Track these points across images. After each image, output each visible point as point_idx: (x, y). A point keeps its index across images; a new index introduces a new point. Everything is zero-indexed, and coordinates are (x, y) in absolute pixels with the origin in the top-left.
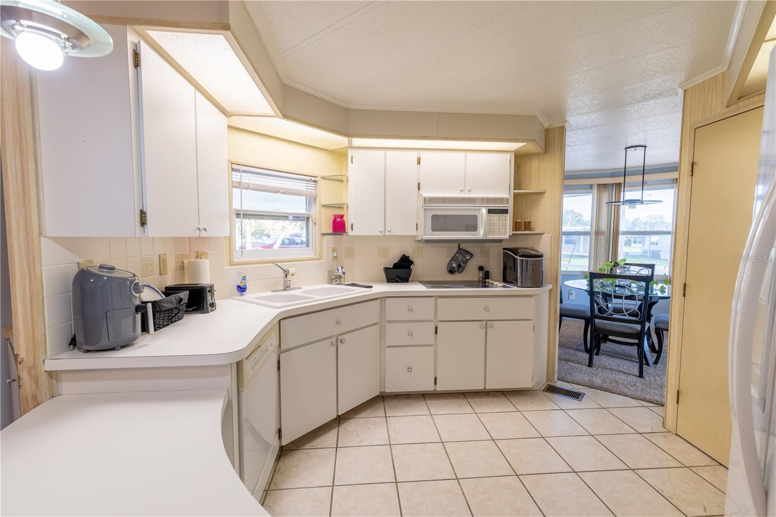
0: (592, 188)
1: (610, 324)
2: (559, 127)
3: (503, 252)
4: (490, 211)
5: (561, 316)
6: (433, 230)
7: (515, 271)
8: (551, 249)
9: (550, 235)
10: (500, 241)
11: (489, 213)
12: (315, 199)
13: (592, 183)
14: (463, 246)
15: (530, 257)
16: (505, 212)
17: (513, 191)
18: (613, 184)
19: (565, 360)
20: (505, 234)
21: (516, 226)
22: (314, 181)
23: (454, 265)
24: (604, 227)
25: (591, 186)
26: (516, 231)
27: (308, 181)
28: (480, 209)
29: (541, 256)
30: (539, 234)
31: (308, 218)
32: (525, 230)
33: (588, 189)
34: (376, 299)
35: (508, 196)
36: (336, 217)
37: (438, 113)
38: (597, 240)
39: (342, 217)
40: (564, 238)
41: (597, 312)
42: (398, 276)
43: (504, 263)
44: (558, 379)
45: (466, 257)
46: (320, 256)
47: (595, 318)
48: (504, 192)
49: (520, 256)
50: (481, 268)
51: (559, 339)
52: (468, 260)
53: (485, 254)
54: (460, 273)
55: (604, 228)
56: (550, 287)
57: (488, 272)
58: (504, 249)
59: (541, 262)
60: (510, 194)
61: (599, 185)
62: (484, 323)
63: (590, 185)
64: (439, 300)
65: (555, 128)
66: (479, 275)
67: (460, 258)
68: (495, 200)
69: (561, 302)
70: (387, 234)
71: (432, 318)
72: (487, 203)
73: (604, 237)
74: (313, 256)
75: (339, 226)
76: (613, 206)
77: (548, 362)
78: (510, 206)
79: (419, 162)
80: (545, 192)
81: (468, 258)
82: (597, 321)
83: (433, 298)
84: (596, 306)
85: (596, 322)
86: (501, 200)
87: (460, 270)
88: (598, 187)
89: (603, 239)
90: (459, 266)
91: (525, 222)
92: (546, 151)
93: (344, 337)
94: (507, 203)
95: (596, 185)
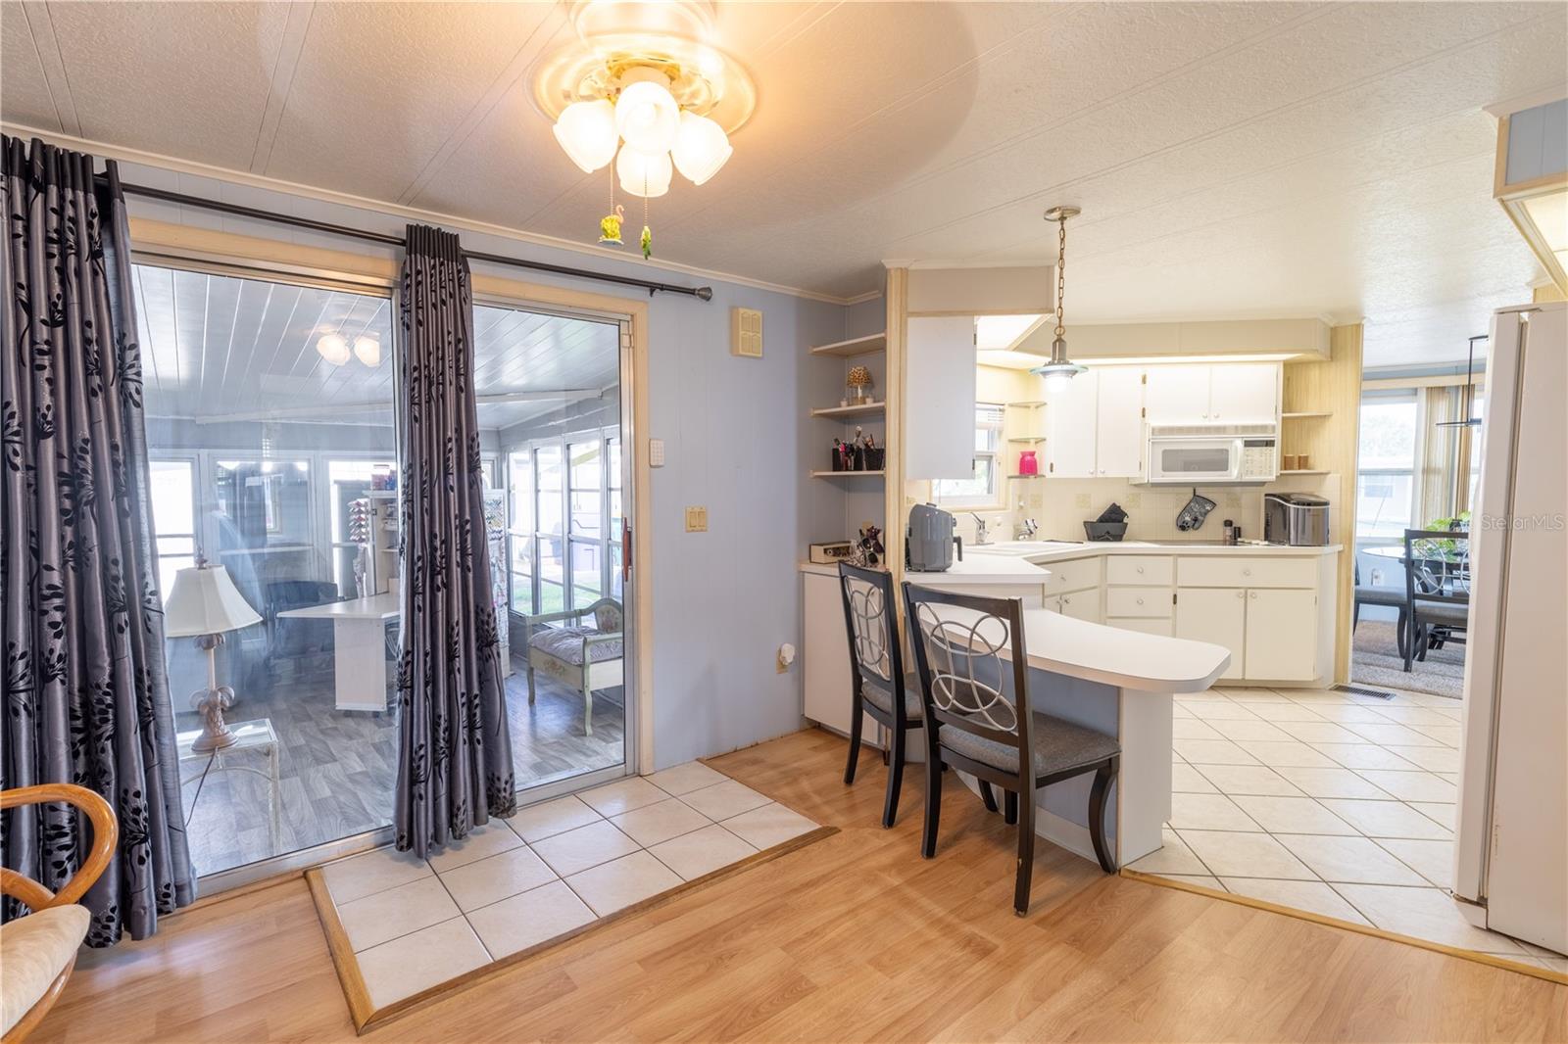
0: (1416, 394)
1: (1440, 608)
2: (1352, 326)
3: (1266, 500)
4: (1248, 444)
5: (1358, 602)
6: (1164, 470)
7: (1285, 527)
8: (1341, 495)
9: (1339, 475)
10: (1262, 484)
11: (1245, 446)
12: (1000, 433)
13: (1415, 386)
14: (1200, 492)
15: (1309, 505)
16: (1270, 443)
17: (1281, 415)
18: (1457, 387)
19: (1365, 664)
20: (1271, 474)
21: (1286, 463)
22: (1000, 410)
23: (1188, 519)
24: (1440, 460)
25: (1415, 391)
26: (1285, 469)
27: (995, 410)
28: (1231, 442)
29: (1326, 504)
30: (1322, 474)
31: (991, 457)
32: (1299, 469)
33: (1409, 395)
34: (1096, 556)
35: (1274, 423)
36: (1024, 455)
37: (1181, 323)
38: (1426, 484)
39: (1032, 454)
40: (1362, 481)
41: (1418, 589)
42: (1108, 533)
43: (1267, 515)
44: (1353, 681)
45: (1205, 507)
46: (1006, 505)
47: (1414, 598)
48: (1267, 417)
49: (1295, 504)
50: (1228, 523)
51: (1354, 643)
52: (1208, 511)
53: (1235, 502)
54: (1197, 529)
55: (1441, 462)
56: (1340, 547)
57: (1239, 528)
58: (1266, 495)
59: (1325, 513)
60: (1276, 419)
61: (1430, 390)
62: (1242, 591)
63: (1412, 389)
64: (1180, 559)
65: (1346, 326)
66: (1224, 532)
67: (1196, 508)
68: (1254, 428)
69: (1357, 583)
70: (1100, 475)
71: (1170, 583)
72: (1242, 433)
73: (1440, 479)
74: (996, 505)
75: (1028, 466)
76: (1459, 428)
77: (1337, 655)
78: (1277, 437)
79: (1144, 381)
80: (1330, 416)
81: (1208, 508)
82: (1418, 603)
83: (1171, 558)
84: (1415, 579)
85: (1417, 605)
86: (1264, 428)
87: (1196, 525)
88: (1427, 393)
89: (1438, 481)
90: (1196, 520)
91: (1300, 457)
92: (1331, 357)
93: (1068, 597)
94: (1274, 432)
95: (1425, 390)
